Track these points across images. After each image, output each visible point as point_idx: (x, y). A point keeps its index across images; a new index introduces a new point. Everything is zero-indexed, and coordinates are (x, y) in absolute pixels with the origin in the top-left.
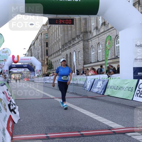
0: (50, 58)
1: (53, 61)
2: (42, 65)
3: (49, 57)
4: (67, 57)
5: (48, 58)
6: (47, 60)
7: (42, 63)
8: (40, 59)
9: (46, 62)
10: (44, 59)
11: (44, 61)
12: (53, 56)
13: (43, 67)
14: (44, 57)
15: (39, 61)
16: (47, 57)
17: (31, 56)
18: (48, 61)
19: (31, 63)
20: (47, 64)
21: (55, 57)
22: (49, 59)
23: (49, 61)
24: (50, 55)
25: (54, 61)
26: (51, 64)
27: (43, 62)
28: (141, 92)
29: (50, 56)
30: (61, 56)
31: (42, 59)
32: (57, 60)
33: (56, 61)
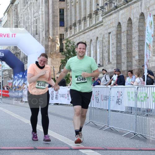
0: (69, 32)
3: (66, 30)
4: (121, 31)
5: (65, 33)
6: (61, 40)
8: (43, 34)
9: (58, 46)
10: (53, 35)
11: (53, 41)
12: (77, 28)
14: (53, 29)
15: (39, 41)
16: (61, 30)
17: (17, 26)
18: (64, 42)
19: (16, 47)
20: (61, 50)
21: (84, 32)
22: (68, 35)
23: (68, 41)
24: (69, 25)
27: (50, 43)
29: (71, 28)
30: (102, 27)
31: (47, 37)
32: (91, 40)
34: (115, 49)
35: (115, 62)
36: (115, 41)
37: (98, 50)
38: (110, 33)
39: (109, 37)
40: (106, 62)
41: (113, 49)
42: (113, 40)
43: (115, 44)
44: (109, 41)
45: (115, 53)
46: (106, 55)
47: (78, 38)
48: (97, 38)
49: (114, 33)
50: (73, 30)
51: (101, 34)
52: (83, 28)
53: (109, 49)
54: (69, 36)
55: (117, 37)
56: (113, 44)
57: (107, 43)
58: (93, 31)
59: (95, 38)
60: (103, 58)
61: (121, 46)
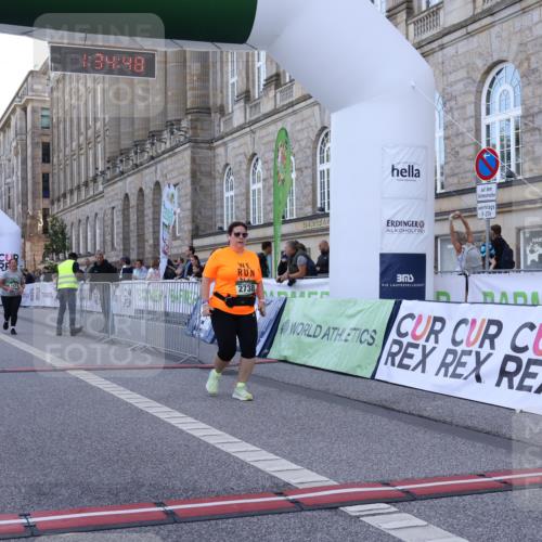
0: (56, 206)
1: (68, 218)
2: (23, 236)
3: (53, 203)
4: (128, 205)
5: (50, 207)
6: (45, 216)
7: (24, 227)
8: (18, 208)
9: (41, 225)
10: (34, 209)
11: (34, 217)
12: (68, 200)
13: (28, 245)
14: (34, 202)
15: (12, 218)
16: (44, 203)
18: (49, 219)
20: (45, 230)
21: (78, 206)
22: (54, 210)
23: (55, 218)
24: (56, 195)
25: (76, 221)
26: (63, 233)
27: (28, 221)
28: (406, 350)
29: (59, 201)
30: (102, 200)
31: (25, 212)
32: (88, 218)
33: (84, 221)
34: (121, 230)
35: (122, 247)
36: (120, 219)
37: (98, 231)
38: (113, 208)
39: (113, 214)
40: (109, 248)
41: (117, 230)
42: (118, 218)
43: (121, 224)
44: (113, 220)
45: (121, 236)
46: (108, 238)
47: (69, 214)
48: (96, 214)
49: (120, 207)
50: (62, 203)
51: (101, 209)
52: (75, 201)
53: (112, 230)
54: (56, 211)
55: (123, 214)
56: (118, 223)
57: (110, 222)
58: (90, 205)
59: (93, 214)
60: (104, 242)
61: (129, 226)
